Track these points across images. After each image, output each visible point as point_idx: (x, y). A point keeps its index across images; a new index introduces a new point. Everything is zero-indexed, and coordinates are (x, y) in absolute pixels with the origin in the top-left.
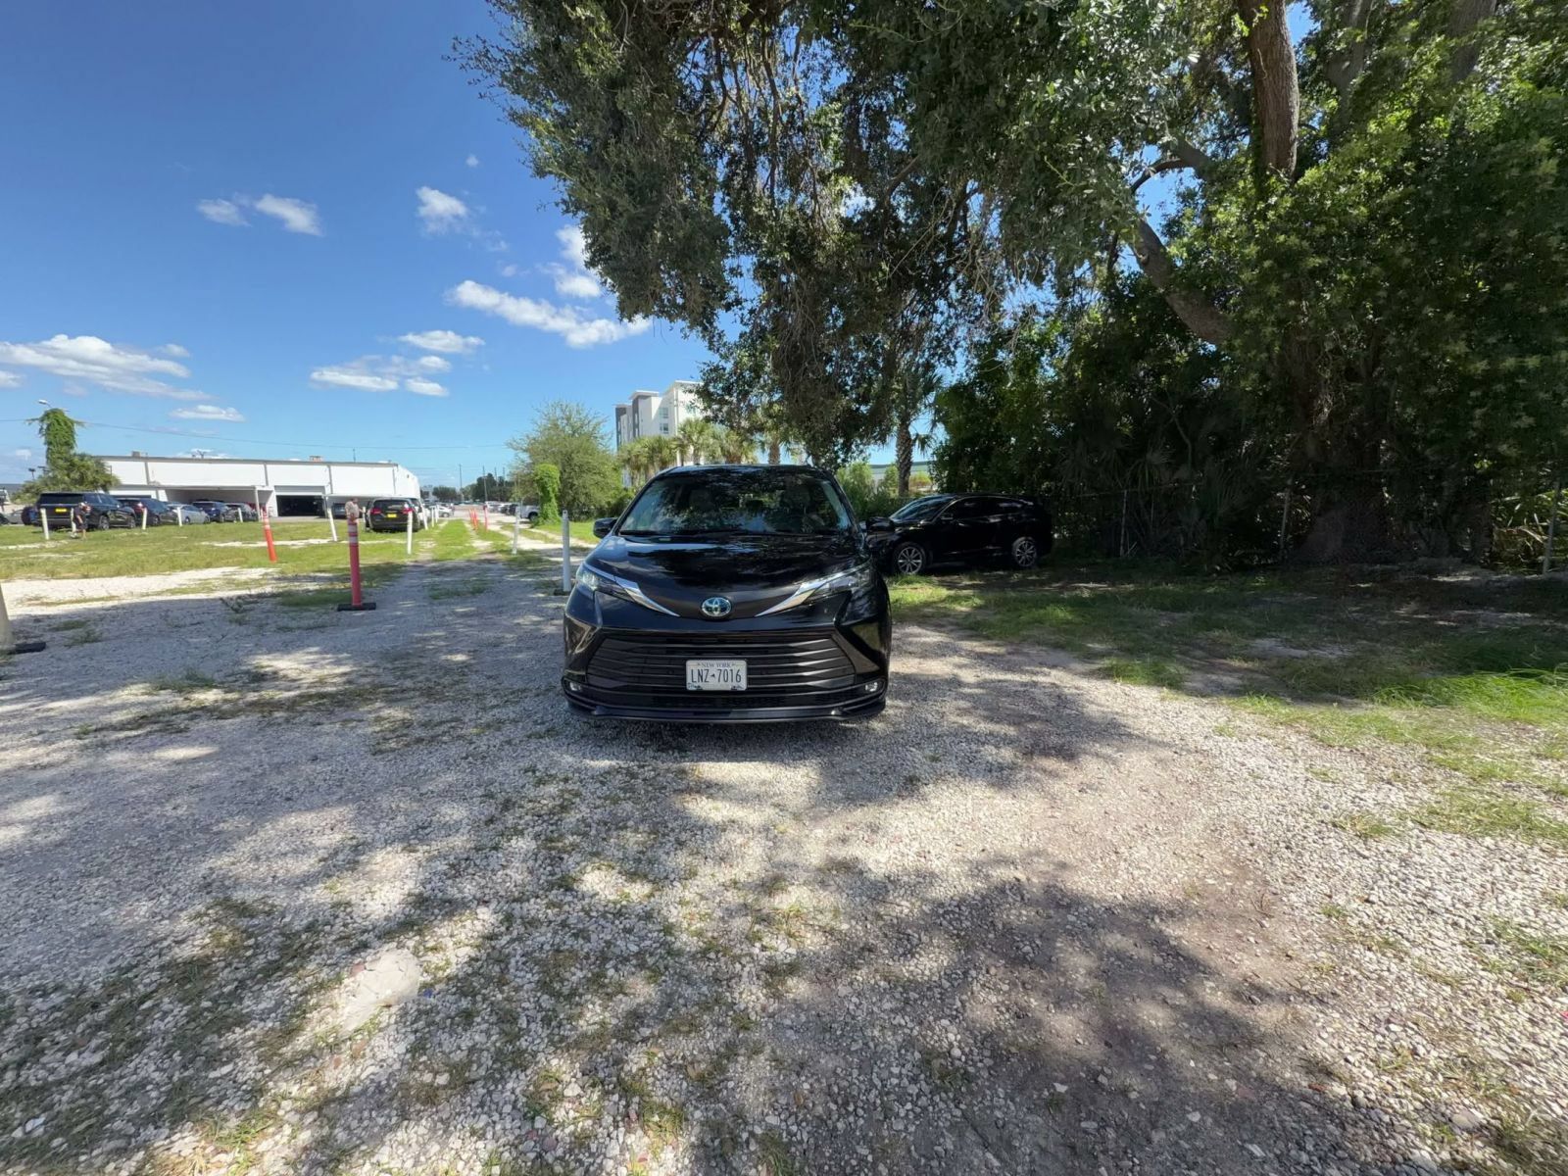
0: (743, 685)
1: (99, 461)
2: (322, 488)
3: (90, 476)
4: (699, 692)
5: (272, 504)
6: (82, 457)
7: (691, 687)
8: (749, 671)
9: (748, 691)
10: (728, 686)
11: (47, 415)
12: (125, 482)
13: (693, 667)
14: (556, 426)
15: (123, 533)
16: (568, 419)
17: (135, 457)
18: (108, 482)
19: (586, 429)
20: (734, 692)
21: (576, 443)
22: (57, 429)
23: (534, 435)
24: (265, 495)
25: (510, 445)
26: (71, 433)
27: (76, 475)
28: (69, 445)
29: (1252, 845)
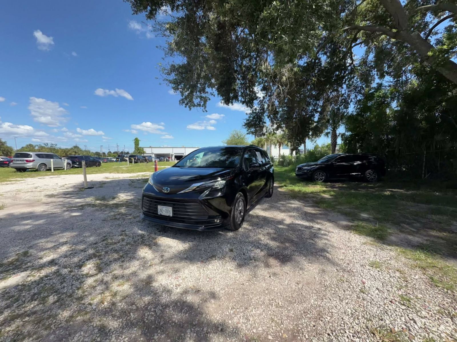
0: (171, 215)
1: (143, 148)
2: (183, 154)
3: (141, 152)
4: (161, 215)
5: (173, 157)
6: (140, 148)
7: (159, 214)
8: (173, 211)
9: (173, 217)
10: (168, 215)
11: (135, 139)
12: (147, 152)
13: (159, 207)
14: (234, 137)
15: (142, 164)
16: (237, 134)
17: (150, 147)
18: (144, 153)
19: (242, 137)
20: (169, 217)
21: (239, 140)
22: (137, 142)
23: (228, 139)
24: (172, 155)
25: (222, 142)
26: (138, 142)
27: (139, 151)
28: (138, 145)
29: (314, 326)
